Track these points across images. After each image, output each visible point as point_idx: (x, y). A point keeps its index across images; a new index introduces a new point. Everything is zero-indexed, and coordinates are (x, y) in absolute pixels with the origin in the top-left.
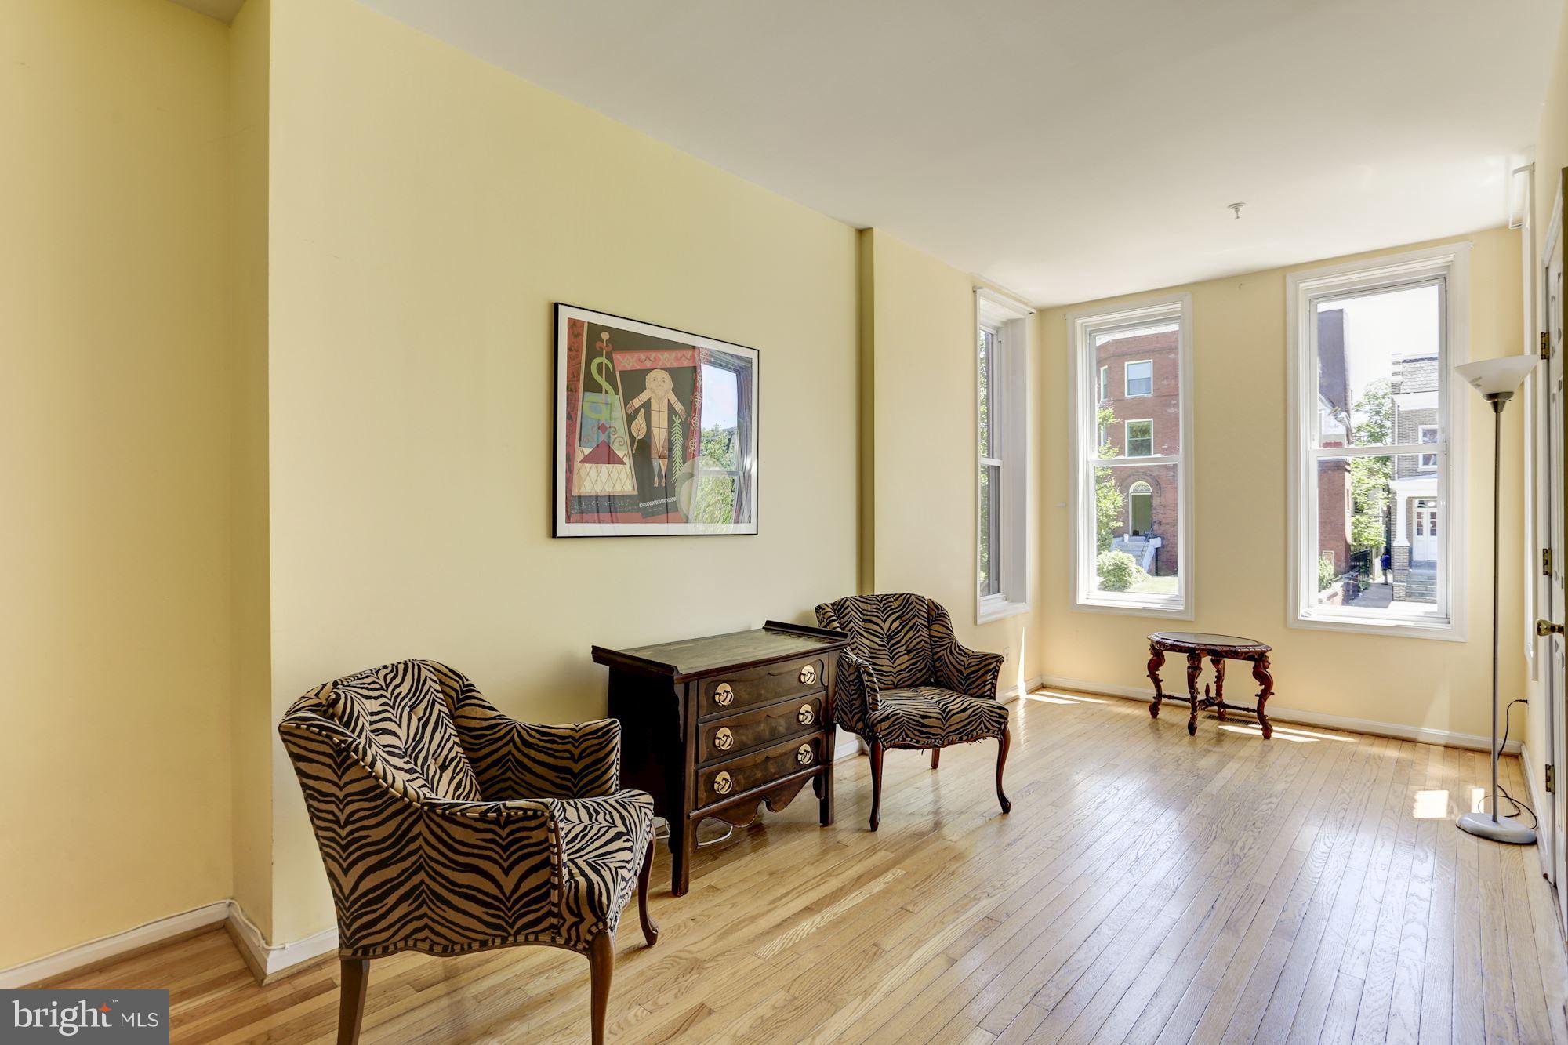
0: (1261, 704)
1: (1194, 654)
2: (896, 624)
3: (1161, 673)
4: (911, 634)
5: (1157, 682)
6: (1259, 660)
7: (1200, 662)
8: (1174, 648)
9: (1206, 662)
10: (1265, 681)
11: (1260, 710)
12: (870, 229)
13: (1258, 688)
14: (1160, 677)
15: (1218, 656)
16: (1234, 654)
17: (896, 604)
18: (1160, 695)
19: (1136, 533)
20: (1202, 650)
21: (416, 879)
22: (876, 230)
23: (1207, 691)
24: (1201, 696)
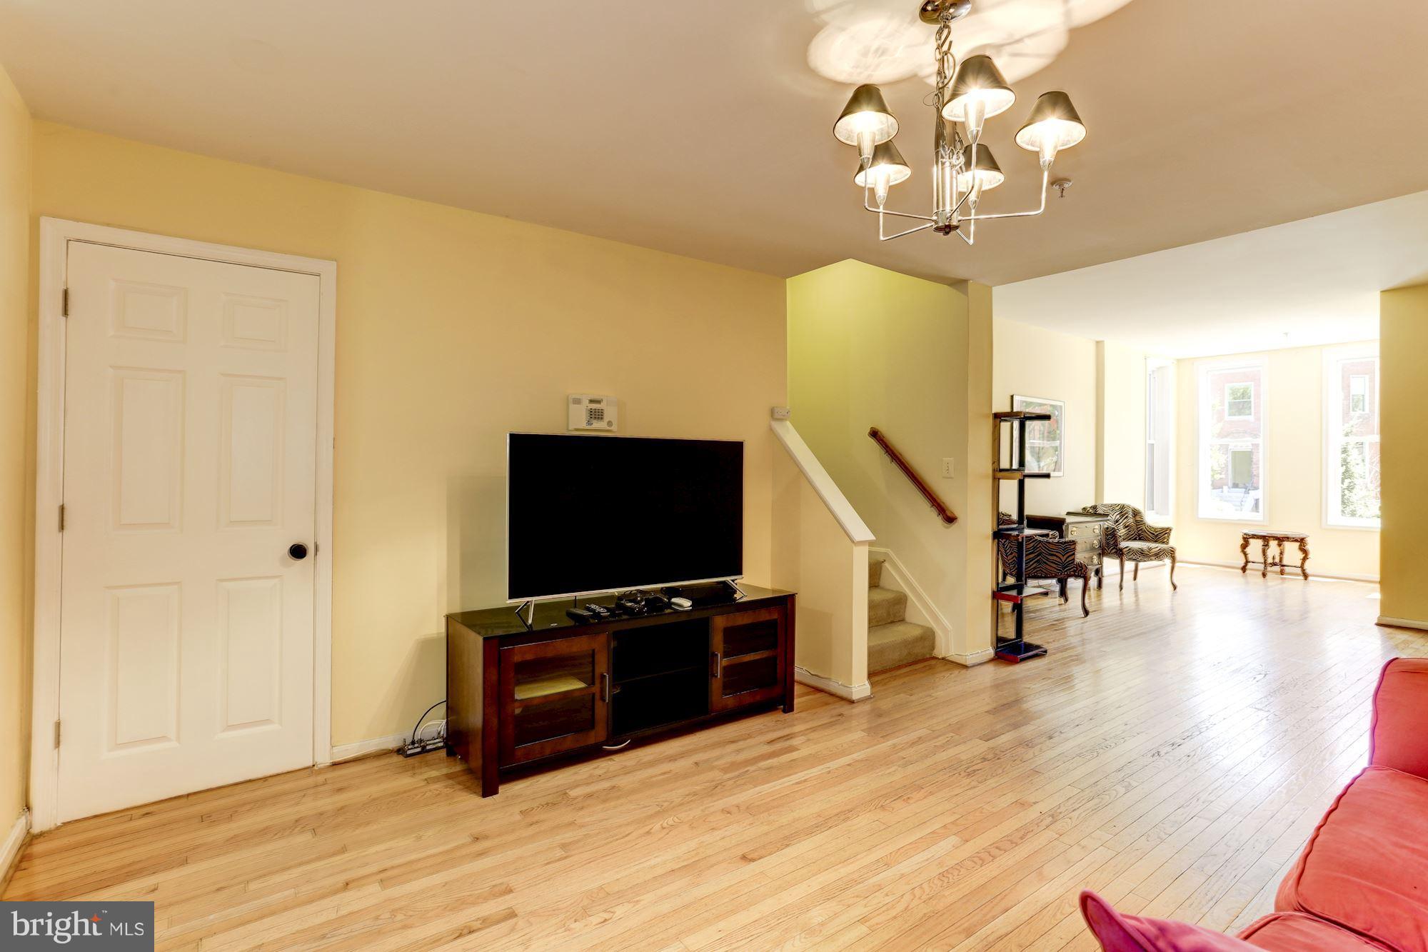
0: (1303, 564)
1: (1265, 539)
2: (1118, 516)
3: (1248, 550)
4: (1125, 520)
5: (1245, 554)
6: (1302, 541)
7: (1268, 542)
8: (1254, 536)
9: (1273, 544)
10: (1305, 552)
11: (1302, 567)
12: (1103, 341)
13: (1301, 555)
14: (1248, 552)
15: (1281, 540)
16: (1288, 539)
17: (1118, 508)
18: (1247, 562)
19: (1236, 486)
20: (1269, 537)
21: (1038, 558)
22: (1105, 342)
23: (1274, 558)
24: (1270, 560)
